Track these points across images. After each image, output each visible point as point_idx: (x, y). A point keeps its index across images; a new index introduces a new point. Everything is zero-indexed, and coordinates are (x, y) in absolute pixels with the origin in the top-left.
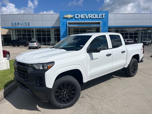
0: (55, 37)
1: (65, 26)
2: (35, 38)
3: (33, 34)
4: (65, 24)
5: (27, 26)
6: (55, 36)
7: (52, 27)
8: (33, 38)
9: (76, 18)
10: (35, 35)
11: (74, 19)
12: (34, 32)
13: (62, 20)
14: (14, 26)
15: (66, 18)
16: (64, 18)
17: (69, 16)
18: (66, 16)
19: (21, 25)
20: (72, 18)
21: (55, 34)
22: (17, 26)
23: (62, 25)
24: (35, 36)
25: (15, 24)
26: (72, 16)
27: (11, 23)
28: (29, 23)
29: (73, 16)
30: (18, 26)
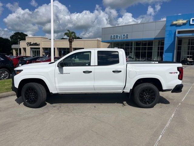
0: (158, 52)
1: (173, 36)
2: (133, 53)
3: (131, 48)
4: (173, 33)
5: (125, 39)
6: (158, 50)
7: (155, 39)
8: (131, 52)
9: (191, 23)
10: (133, 49)
11: (188, 25)
12: (133, 45)
13: (169, 28)
14: (112, 40)
15: (176, 25)
16: (173, 25)
17: (181, 22)
18: (175, 22)
19: (120, 37)
20: (184, 24)
21: (159, 47)
22: (115, 40)
23: (168, 35)
24: (133, 51)
25: (114, 37)
26: (185, 21)
27: (110, 37)
28: (127, 35)
29: (187, 21)
30: (117, 40)
